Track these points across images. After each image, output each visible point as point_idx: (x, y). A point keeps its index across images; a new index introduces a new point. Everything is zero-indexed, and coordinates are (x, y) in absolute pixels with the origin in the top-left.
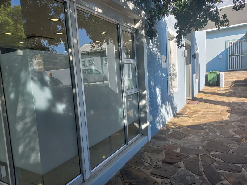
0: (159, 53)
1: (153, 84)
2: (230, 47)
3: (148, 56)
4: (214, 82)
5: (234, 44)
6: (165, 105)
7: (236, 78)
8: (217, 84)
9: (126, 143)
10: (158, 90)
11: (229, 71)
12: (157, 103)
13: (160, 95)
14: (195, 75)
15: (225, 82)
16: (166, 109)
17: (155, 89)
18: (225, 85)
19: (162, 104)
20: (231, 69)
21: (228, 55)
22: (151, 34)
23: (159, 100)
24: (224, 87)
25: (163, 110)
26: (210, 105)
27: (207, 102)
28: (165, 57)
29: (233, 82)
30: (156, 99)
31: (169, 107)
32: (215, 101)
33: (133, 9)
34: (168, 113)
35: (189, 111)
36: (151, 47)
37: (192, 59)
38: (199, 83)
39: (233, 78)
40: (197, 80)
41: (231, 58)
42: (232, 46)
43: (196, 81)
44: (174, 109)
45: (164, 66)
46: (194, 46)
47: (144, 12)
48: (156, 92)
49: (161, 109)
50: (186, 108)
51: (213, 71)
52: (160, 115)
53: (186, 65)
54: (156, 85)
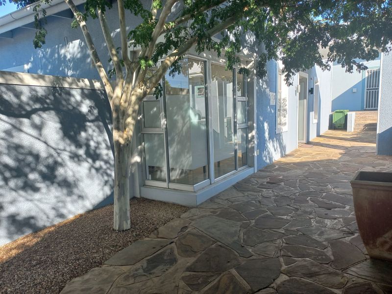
0: (268, 90)
1: (262, 119)
2: (368, 77)
3: (257, 92)
4: (341, 124)
5: (374, 72)
6: (273, 141)
7: (371, 120)
8: (344, 127)
9: (236, 169)
10: (266, 125)
11: (365, 110)
12: (265, 137)
13: (267, 130)
14: (312, 114)
15: (356, 125)
16: (274, 146)
17: (263, 124)
18: (354, 129)
19: (269, 139)
20: (368, 108)
21: (366, 88)
22: (261, 74)
23: (267, 135)
24: (353, 130)
25: (270, 145)
26: (325, 148)
27: (323, 146)
28: (275, 94)
29: (366, 125)
30: (264, 133)
31: (276, 144)
32: (332, 146)
33: (248, 54)
34: (275, 150)
35: (299, 153)
36: (261, 85)
37: (309, 94)
38: (318, 125)
39: (366, 120)
40: (316, 121)
41: (370, 92)
42: (371, 75)
43: (314, 121)
44: (283, 148)
45: (272, 103)
46: (311, 79)
47: (255, 54)
48: (264, 127)
49: (268, 144)
50: (296, 151)
51: (341, 111)
52: (267, 150)
53: (299, 100)
54: (264, 120)
